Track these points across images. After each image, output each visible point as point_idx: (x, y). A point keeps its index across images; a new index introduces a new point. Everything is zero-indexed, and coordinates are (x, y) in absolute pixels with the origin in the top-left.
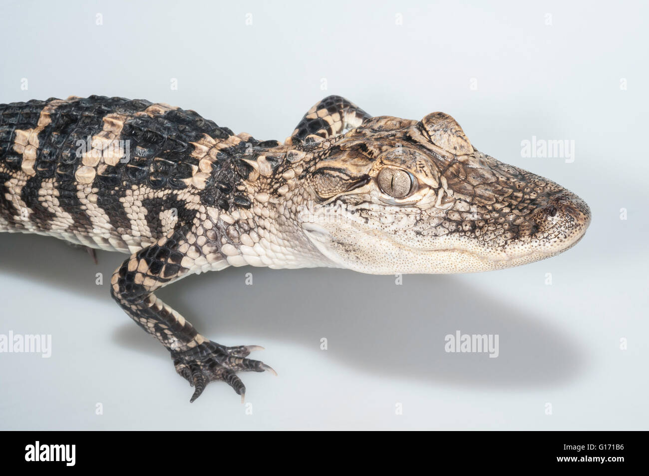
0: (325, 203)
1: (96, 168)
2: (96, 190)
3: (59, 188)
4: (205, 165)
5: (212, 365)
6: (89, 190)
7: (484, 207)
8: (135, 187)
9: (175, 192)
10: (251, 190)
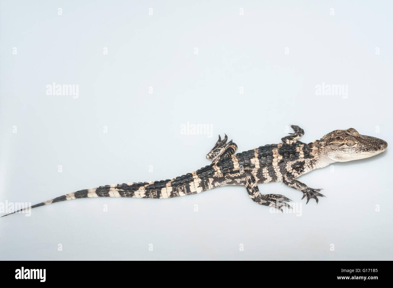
0: (334, 150)
1: (277, 161)
2: (279, 167)
3: (268, 170)
4: (302, 152)
5: (312, 194)
6: (277, 168)
7: (367, 145)
8: (288, 162)
9: (298, 160)
10: (313, 154)
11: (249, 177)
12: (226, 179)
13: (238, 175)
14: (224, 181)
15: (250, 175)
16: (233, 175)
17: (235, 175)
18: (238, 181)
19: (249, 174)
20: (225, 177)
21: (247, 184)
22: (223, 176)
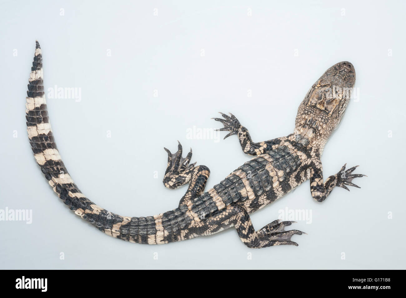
1: (278, 181)
2: (280, 186)
6: (278, 188)
8: (291, 176)
11: (241, 214)
12: (209, 226)
13: (225, 215)
14: (207, 230)
15: (243, 211)
16: (217, 217)
17: (220, 216)
18: (226, 223)
19: (241, 209)
20: (208, 223)
21: (238, 223)
22: (204, 225)
